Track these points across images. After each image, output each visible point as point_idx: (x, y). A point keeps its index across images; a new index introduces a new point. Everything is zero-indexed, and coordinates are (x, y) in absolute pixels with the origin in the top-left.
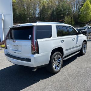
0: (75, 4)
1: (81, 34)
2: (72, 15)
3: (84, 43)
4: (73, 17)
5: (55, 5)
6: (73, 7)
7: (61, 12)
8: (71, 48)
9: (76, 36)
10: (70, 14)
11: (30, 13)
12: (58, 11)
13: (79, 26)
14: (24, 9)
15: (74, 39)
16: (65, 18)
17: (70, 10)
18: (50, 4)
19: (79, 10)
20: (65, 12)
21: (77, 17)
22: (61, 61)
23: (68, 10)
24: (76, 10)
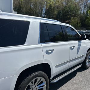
0: (83, 5)
1: (85, 39)
2: (79, 17)
3: (89, 52)
4: (79, 19)
5: (62, 5)
6: (81, 9)
7: (68, 13)
8: (67, 62)
9: (77, 42)
10: (77, 16)
11: (35, 12)
12: (64, 12)
13: (85, 29)
14: (30, 8)
15: (74, 47)
16: (72, 19)
17: (77, 11)
18: (57, 4)
19: (87, 12)
20: (71, 13)
21: (84, 19)
22: (45, 86)
23: (76, 11)
24: (84, 12)
